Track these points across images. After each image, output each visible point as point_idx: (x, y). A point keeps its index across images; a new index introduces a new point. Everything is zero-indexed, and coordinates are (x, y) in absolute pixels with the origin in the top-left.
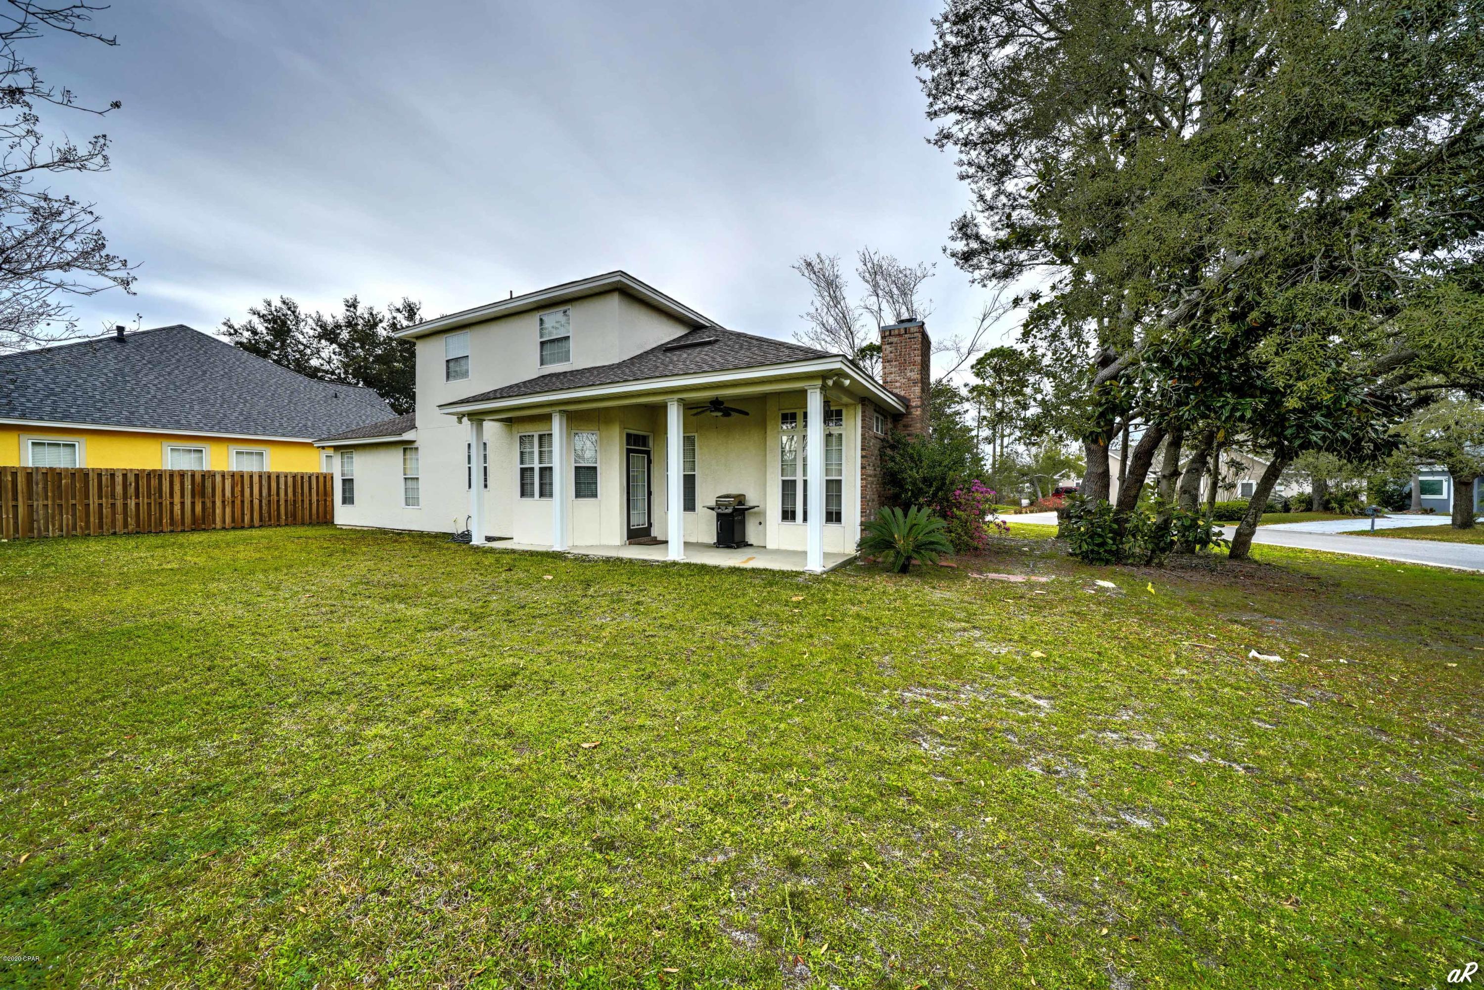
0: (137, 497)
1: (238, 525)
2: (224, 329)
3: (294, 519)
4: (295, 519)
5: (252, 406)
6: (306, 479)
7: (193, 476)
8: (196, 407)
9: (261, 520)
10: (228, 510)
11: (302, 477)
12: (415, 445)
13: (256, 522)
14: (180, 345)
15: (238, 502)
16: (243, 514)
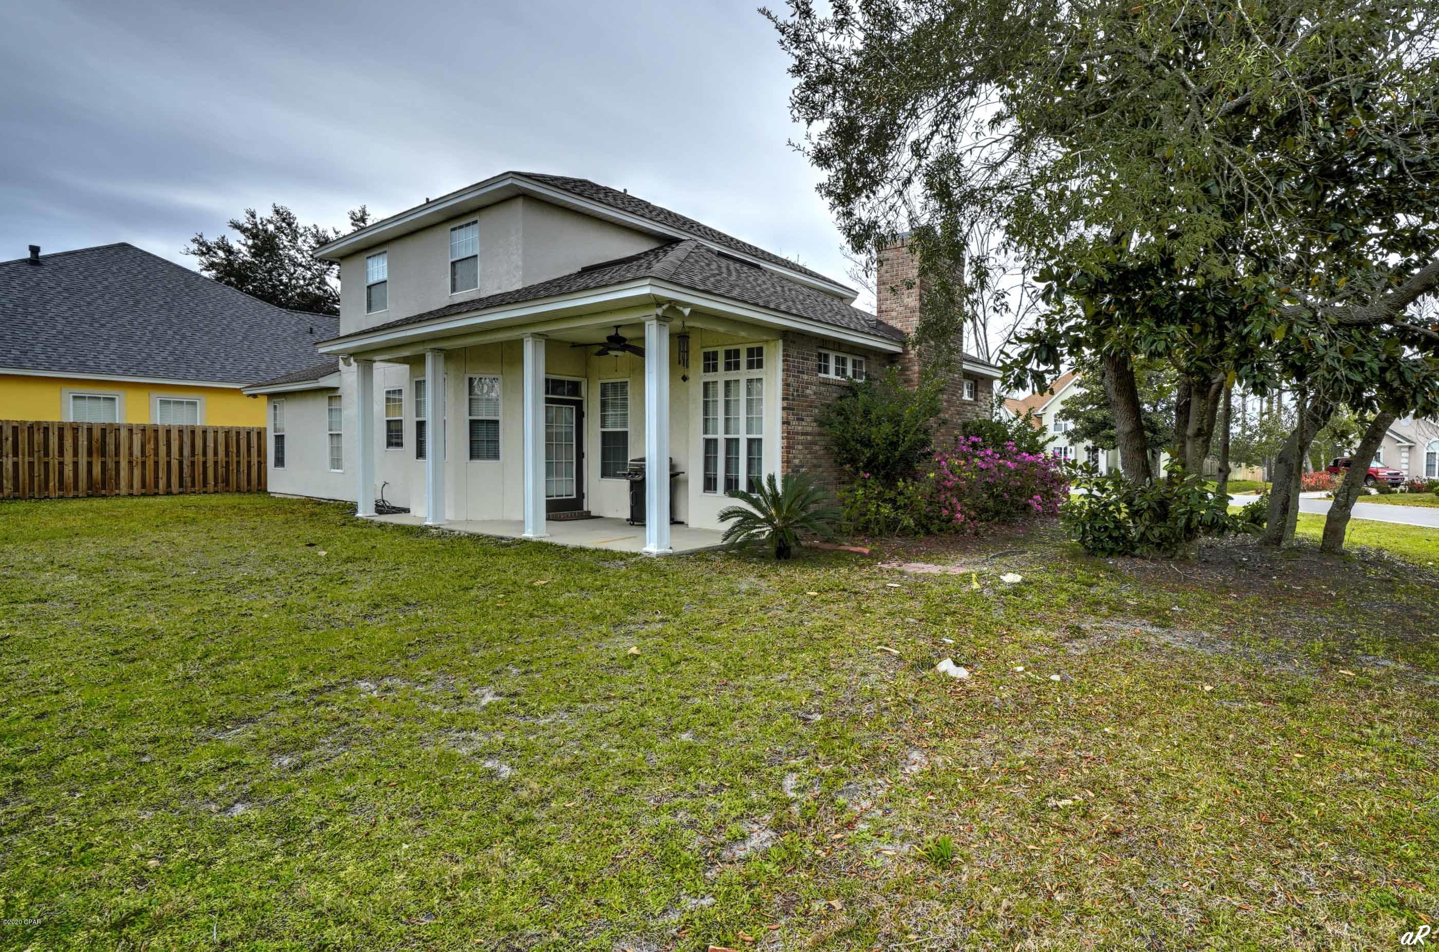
0: (16, 454)
1: (149, 490)
2: (194, 247)
3: (225, 485)
4: (227, 485)
5: (190, 344)
6: (243, 436)
7: (90, 430)
8: (113, 346)
9: (181, 485)
10: (137, 473)
11: (238, 433)
12: (339, 393)
13: (175, 487)
14: (114, 269)
15: (150, 463)
16: (157, 478)
